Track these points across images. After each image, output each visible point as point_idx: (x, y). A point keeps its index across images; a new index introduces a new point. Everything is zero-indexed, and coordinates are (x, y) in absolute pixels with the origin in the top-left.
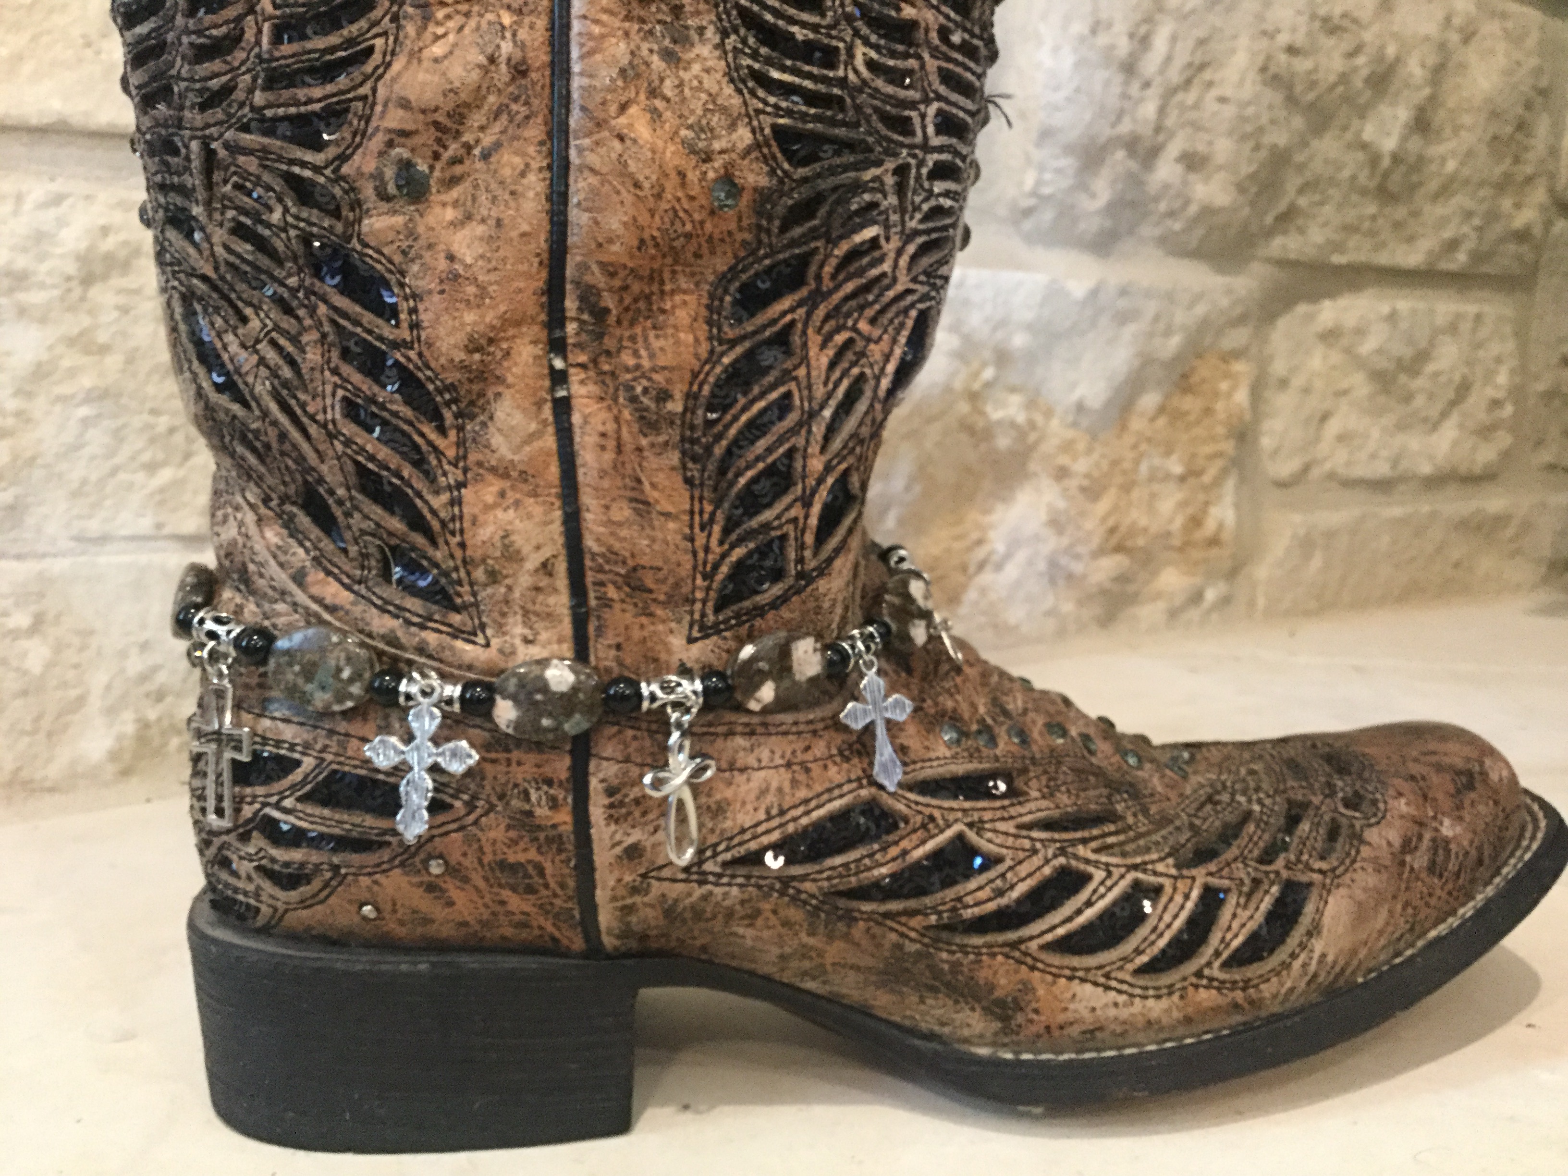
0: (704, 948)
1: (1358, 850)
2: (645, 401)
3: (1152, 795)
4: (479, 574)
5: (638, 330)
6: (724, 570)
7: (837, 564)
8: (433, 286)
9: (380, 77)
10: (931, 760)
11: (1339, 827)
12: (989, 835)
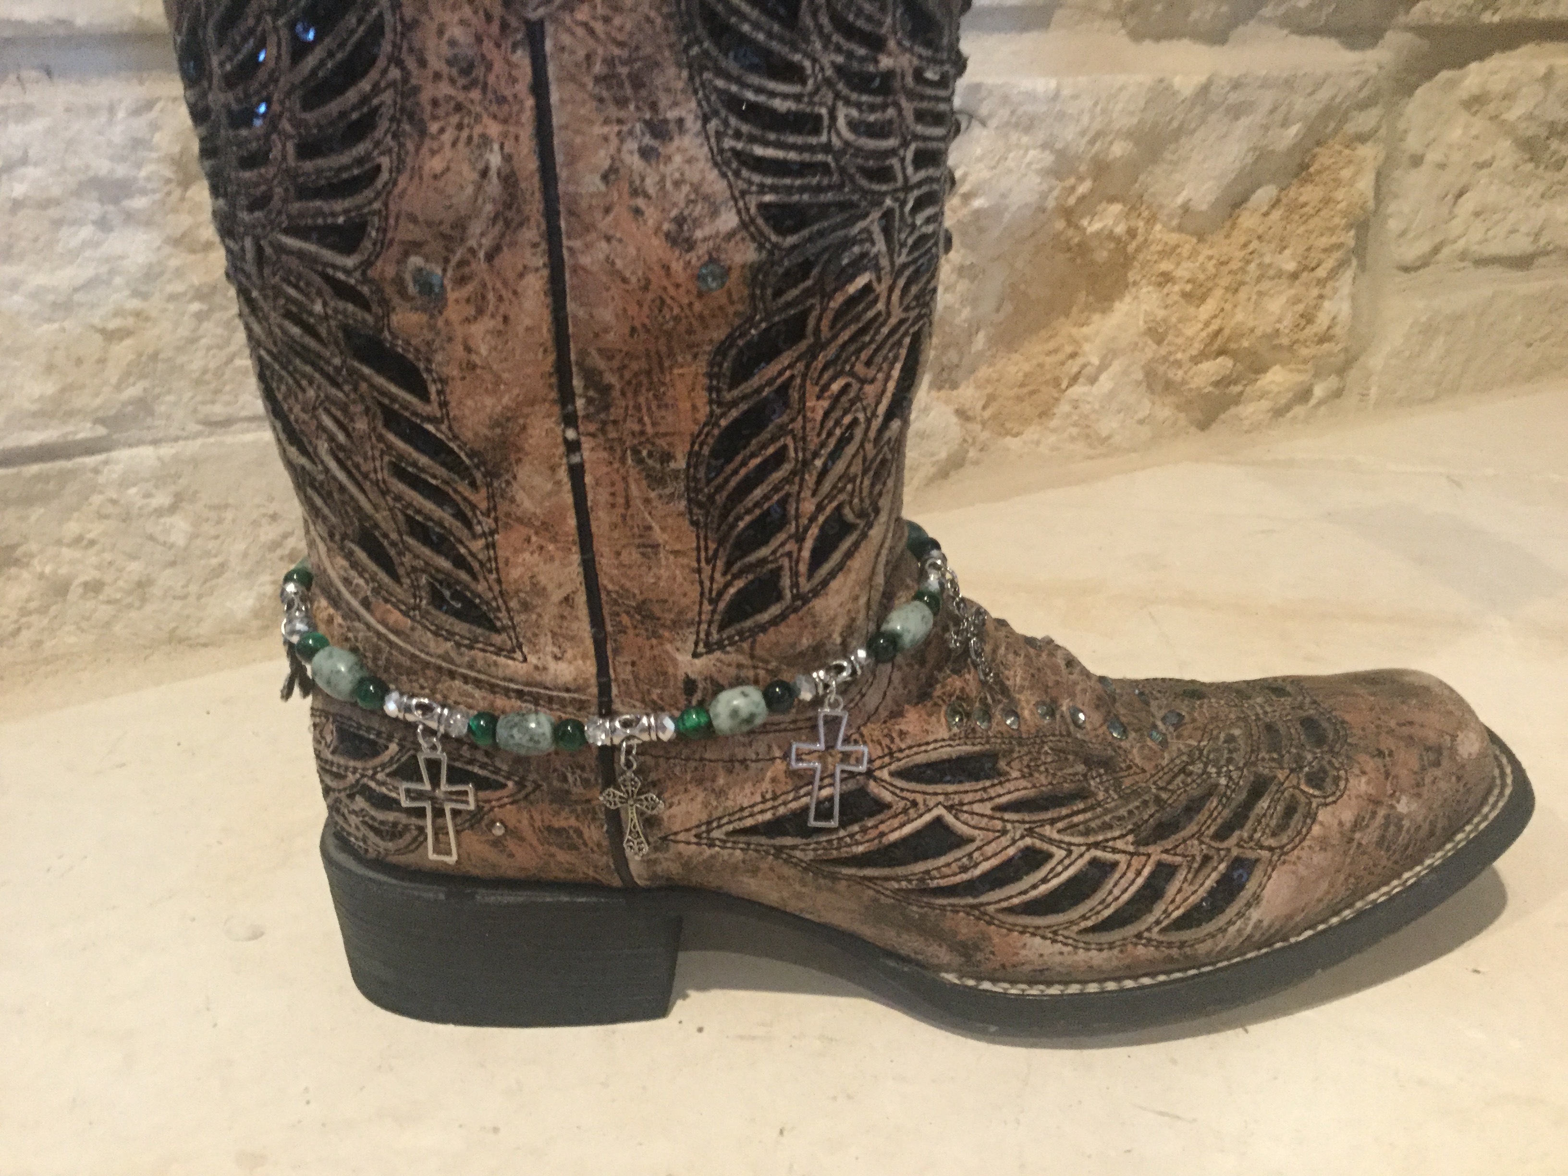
1: (1309, 830)
2: (650, 462)
3: (1129, 767)
4: (514, 604)
5: (642, 400)
6: (727, 597)
7: (834, 585)
8: (455, 373)
9: (389, 193)
10: (928, 744)
11: (1297, 803)
12: (965, 817)
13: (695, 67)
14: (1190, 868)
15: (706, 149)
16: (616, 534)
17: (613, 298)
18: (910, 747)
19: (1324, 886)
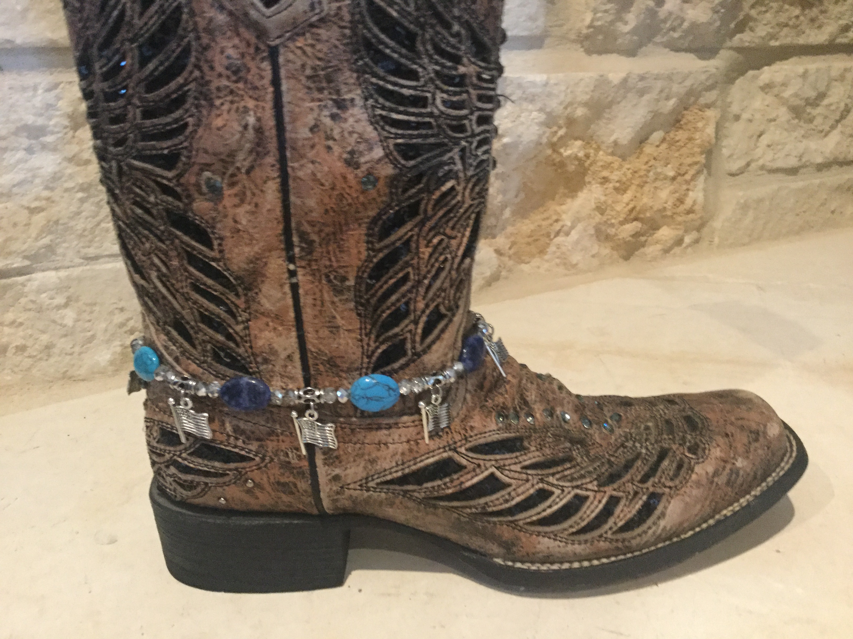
1: (690, 476)
2: (335, 282)
3: (593, 444)
4: (259, 359)
5: (330, 248)
6: (377, 354)
7: (435, 347)
8: (228, 234)
9: (193, 138)
10: (485, 433)
11: (683, 462)
12: (507, 472)
13: (361, 71)
14: (627, 498)
15: (366, 115)
16: (316, 321)
17: (316, 194)
18: (476, 435)
19: (698, 507)
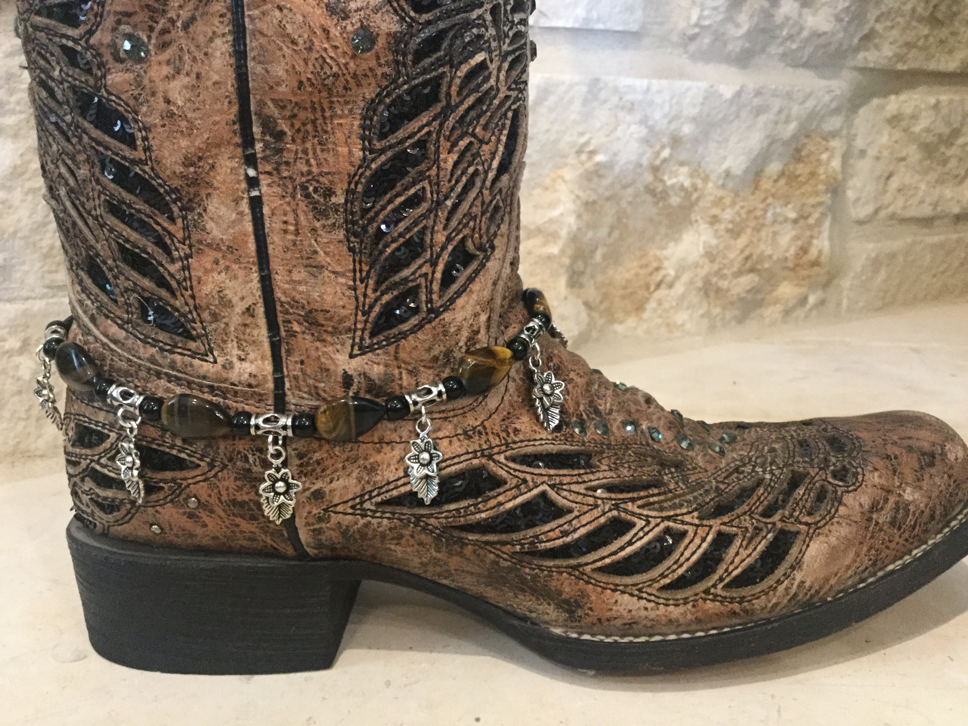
0: (373, 557)
1: (837, 510)
3: (695, 468)
4: (205, 315)
5: (309, 145)
6: (377, 309)
7: (460, 302)
8: (157, 121)
10: (535, 440)
11: (826, 492)
12: (565, 493)
14: (744, 537)
16: (289, 255)
17: (284, 56)
18: (522, 441)
19: (852, 555)
